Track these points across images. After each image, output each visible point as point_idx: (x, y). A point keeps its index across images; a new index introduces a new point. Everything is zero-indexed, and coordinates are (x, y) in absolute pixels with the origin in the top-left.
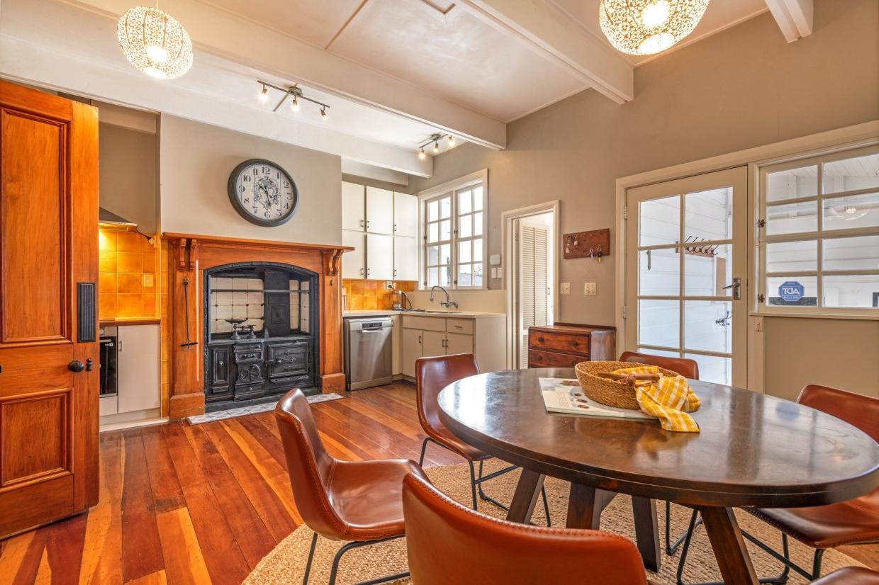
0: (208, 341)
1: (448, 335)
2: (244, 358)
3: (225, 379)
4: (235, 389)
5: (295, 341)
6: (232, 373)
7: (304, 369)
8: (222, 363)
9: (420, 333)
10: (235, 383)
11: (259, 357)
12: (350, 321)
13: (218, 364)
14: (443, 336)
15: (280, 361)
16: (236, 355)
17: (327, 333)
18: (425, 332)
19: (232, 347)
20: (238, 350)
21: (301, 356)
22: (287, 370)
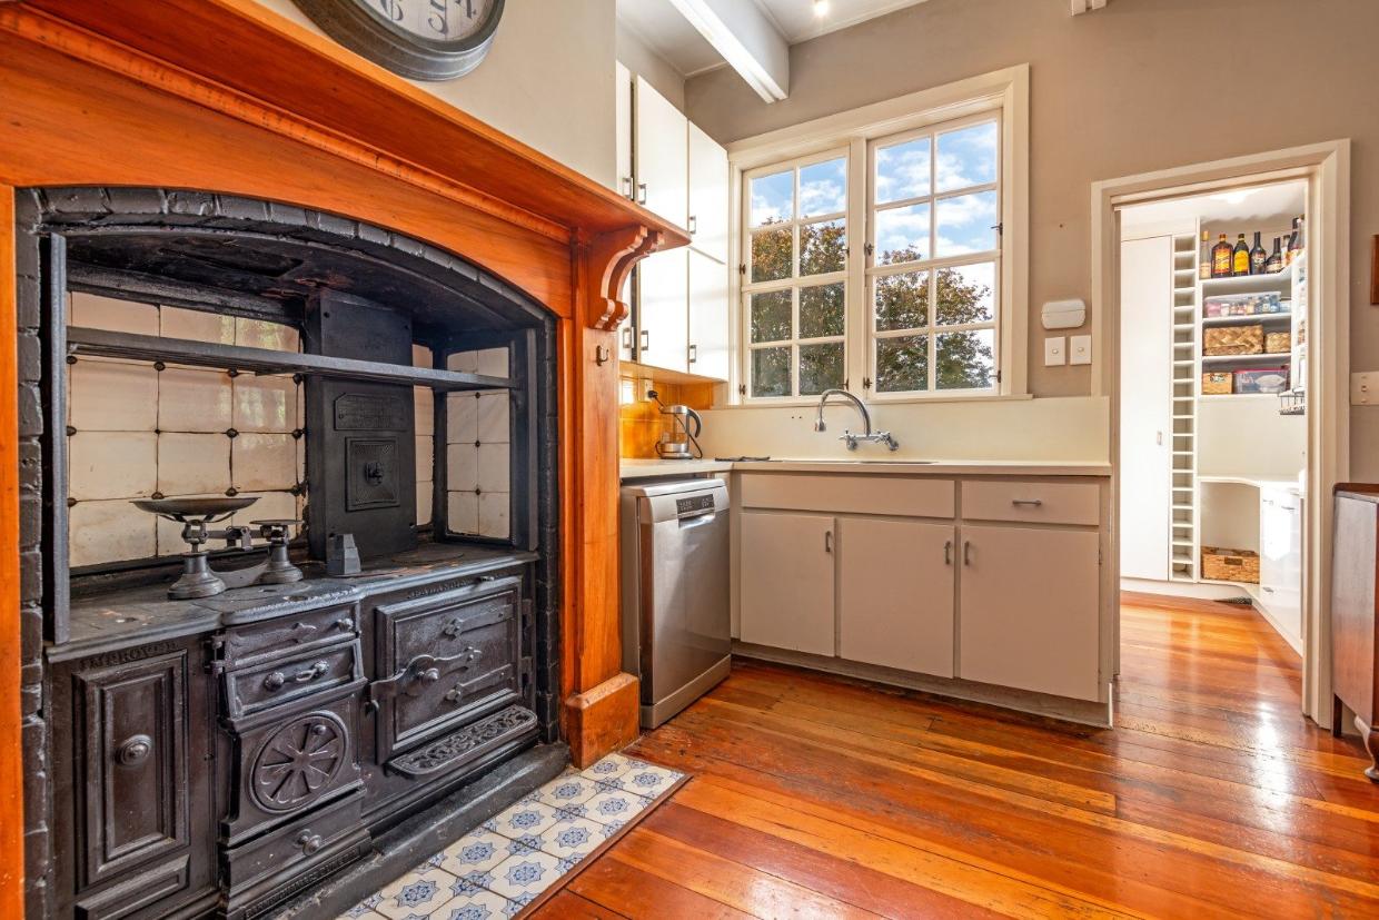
0: (49, 634)
1: (963, 526)
2: (272, 688)
3: (167, 827)
4: (224, 864)
5: (477, 580)
6: (203, 784)
7: (509, 684)
8: (141, 743)
9: (828, 523)
10: (225, 832)
11: (346, 671)
12: (649, 490)
13: (121, 755)
14: (947, 532)
15: (434, 674)
16: (232, 683)
17: (587, 537)
18: (843, 520)
19: (207, 647)
20: (240, 658)
21: (498, 633)
22: (450, 704)
